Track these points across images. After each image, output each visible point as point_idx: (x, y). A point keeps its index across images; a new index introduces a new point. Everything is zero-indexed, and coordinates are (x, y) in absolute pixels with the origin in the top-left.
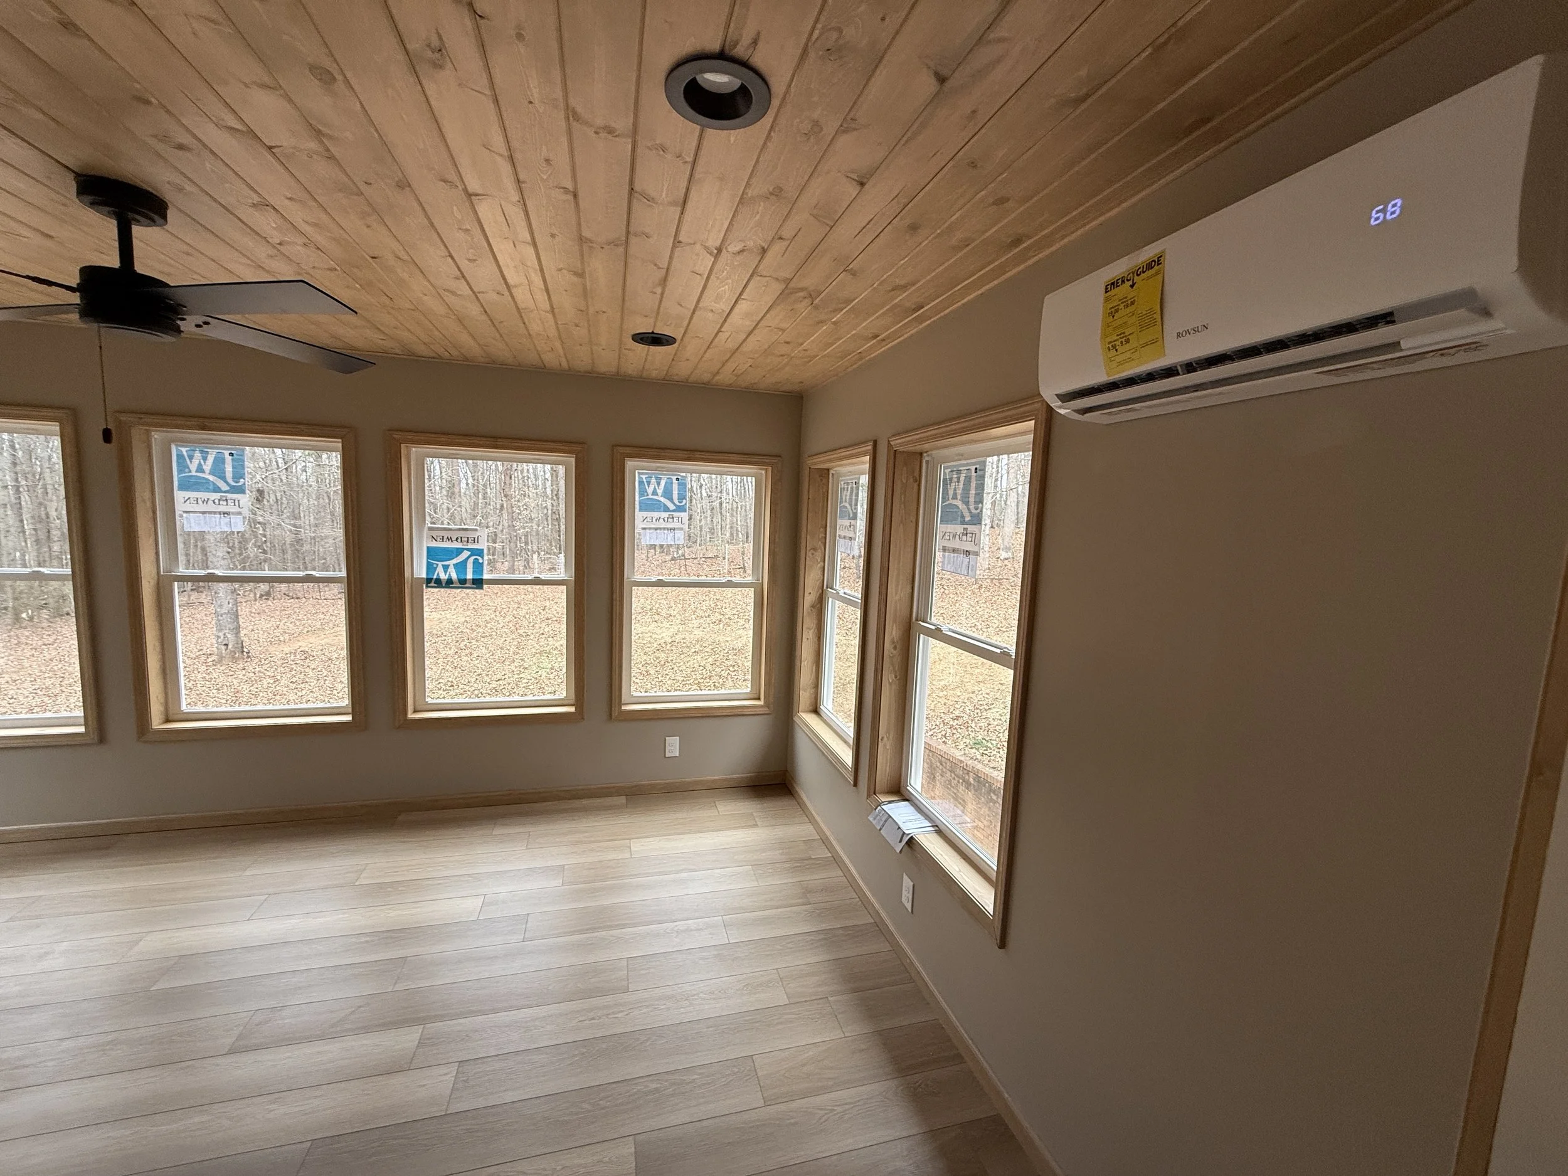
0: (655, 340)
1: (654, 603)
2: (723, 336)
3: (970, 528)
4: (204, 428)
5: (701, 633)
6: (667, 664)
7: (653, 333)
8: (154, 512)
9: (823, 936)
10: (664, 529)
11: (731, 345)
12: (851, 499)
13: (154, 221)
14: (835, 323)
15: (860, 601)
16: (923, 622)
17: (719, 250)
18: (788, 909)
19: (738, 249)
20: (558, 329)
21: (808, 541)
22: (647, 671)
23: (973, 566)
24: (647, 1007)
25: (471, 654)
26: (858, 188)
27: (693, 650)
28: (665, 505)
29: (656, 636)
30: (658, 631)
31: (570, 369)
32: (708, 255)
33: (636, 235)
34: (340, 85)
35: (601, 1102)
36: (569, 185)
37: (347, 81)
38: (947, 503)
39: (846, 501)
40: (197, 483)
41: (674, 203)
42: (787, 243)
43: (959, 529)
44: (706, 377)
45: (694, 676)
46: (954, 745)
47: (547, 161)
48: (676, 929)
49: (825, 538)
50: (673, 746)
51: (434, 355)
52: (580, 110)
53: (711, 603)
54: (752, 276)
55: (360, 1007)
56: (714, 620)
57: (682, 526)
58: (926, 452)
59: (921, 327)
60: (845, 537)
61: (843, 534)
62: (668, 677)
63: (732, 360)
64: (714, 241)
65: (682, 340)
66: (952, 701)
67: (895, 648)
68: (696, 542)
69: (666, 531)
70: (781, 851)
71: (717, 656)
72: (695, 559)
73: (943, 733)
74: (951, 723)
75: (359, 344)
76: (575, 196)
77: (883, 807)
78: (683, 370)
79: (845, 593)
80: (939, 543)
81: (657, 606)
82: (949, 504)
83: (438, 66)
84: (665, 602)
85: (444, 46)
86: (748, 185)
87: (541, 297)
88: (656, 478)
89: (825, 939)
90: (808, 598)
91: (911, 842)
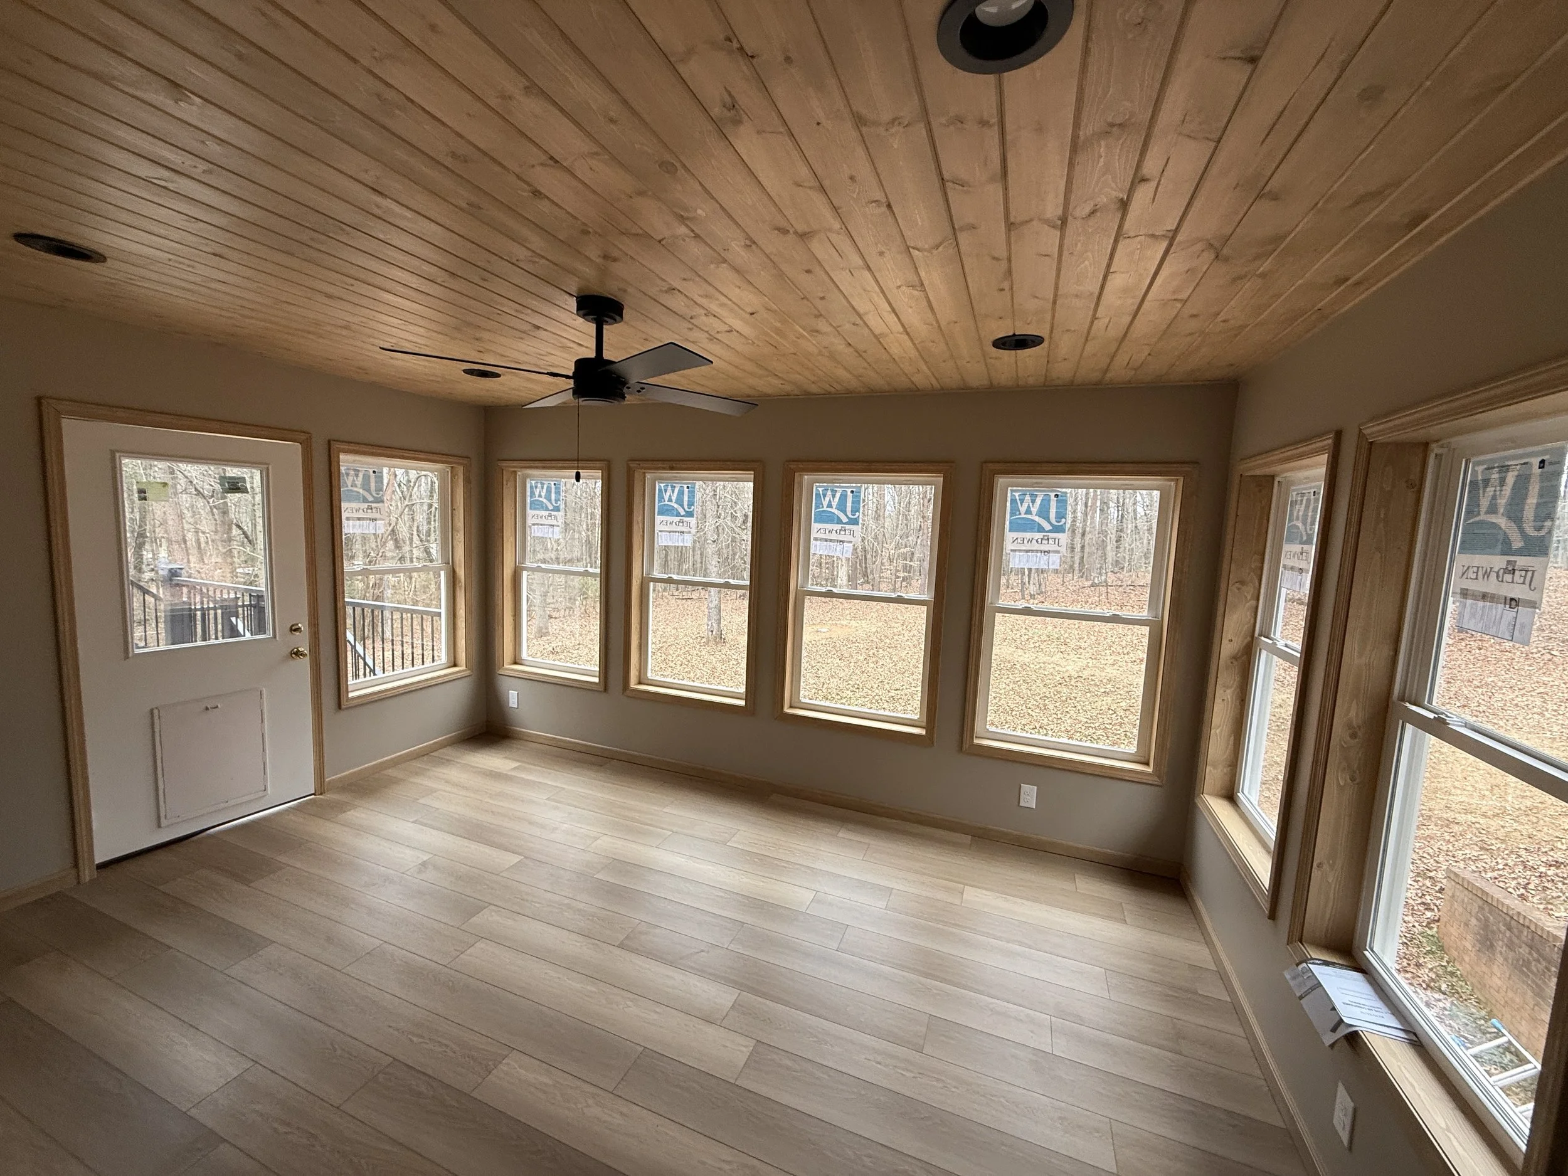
0: (1020, 342)
1: (1063, 632)
2: (1100, 324)
3: (1521, 561)
4: (672, 469)
5: (1115, 672)
6: (1069, 701)
7: (1014, 335)
8: (643, 532)
9: (1192, 1109)
10: (1037, 551)
11: (1115, 332)
12: (1305, 515)
13: (615, 320)
14: (1263, 276)
15: (1299, 655)
16: (1415, 705)
17: (1064, 221)
18: (1145, 1047)
19: (1087, 210)
20: (917, 349)
21: (1233, 571)
22: (1045, 705)
23: (1523, 626)
24: (938, 1080)
25: (877, 662)
26: (1248, 68)
27: (1103, 690)
28: (1039, 524)
29: (1061, 669)
30: (1063, 663)
31: (942, 389)
32: (1052, 230)
33: (962, 229)
34: (681, 172)
35: (865, 1159)
36: (879, 195)
37: (684, 166)
38: (1477, 519)
39: (1298, 518)
40: (667, 510)
41: (992, 180)
42: (1154, 184)
43: (1498, 562)
44: (1095, 376)
45: (1101, 720)
46: (1541, 907)
47: (852, 178)
48: (991, 1006)
49: (1262, 569)
50: (1029, 796)
51: (823, 392)
52: (864, 111)
53: (1134, 638)
54: (1116, 241)
55: (703, 951)
56: (1134, 659)
57: (1058, 549)
58: (1437, 441)
59: (1430, 249)
60: (1292, 568)
61: (1290, 563)
62: (1069, 715)
63: (1120, 351)
64: (1053, 209)
65: (1051, 337)
66: (1548, 834)
67: (1354, 736)
68: (1123, 568)
69: (1039, 554)
70: (1151, 966)
71: (1134, 701)
72: (1121, 586)
73: (1523, 881)
74: (1542, 869)
75: (769, 391)
76: (889, 206)
77: (1310, 965)
78: (1063, 371)
79: (1286, 646)
80: (1455, 582)
81: (1067, 635)
82: (1478, 522)
83: (737, 122)
84: (1076, 632)
85: (736, 102)
86: (1077, 125)
87: (891, 319)
88: (1031, 495)
89: (1193, 1113)
90: (1228, 645)
91: (1353, 1039)
